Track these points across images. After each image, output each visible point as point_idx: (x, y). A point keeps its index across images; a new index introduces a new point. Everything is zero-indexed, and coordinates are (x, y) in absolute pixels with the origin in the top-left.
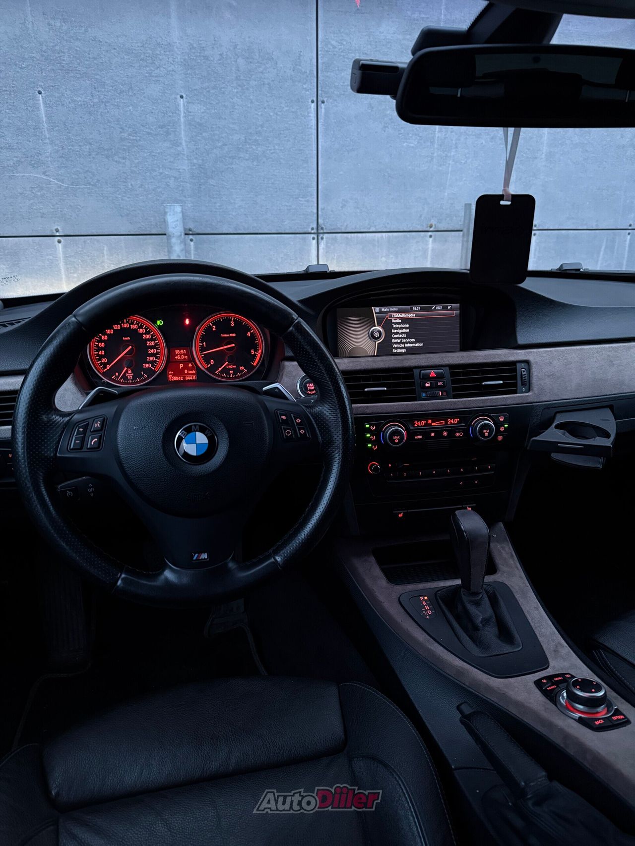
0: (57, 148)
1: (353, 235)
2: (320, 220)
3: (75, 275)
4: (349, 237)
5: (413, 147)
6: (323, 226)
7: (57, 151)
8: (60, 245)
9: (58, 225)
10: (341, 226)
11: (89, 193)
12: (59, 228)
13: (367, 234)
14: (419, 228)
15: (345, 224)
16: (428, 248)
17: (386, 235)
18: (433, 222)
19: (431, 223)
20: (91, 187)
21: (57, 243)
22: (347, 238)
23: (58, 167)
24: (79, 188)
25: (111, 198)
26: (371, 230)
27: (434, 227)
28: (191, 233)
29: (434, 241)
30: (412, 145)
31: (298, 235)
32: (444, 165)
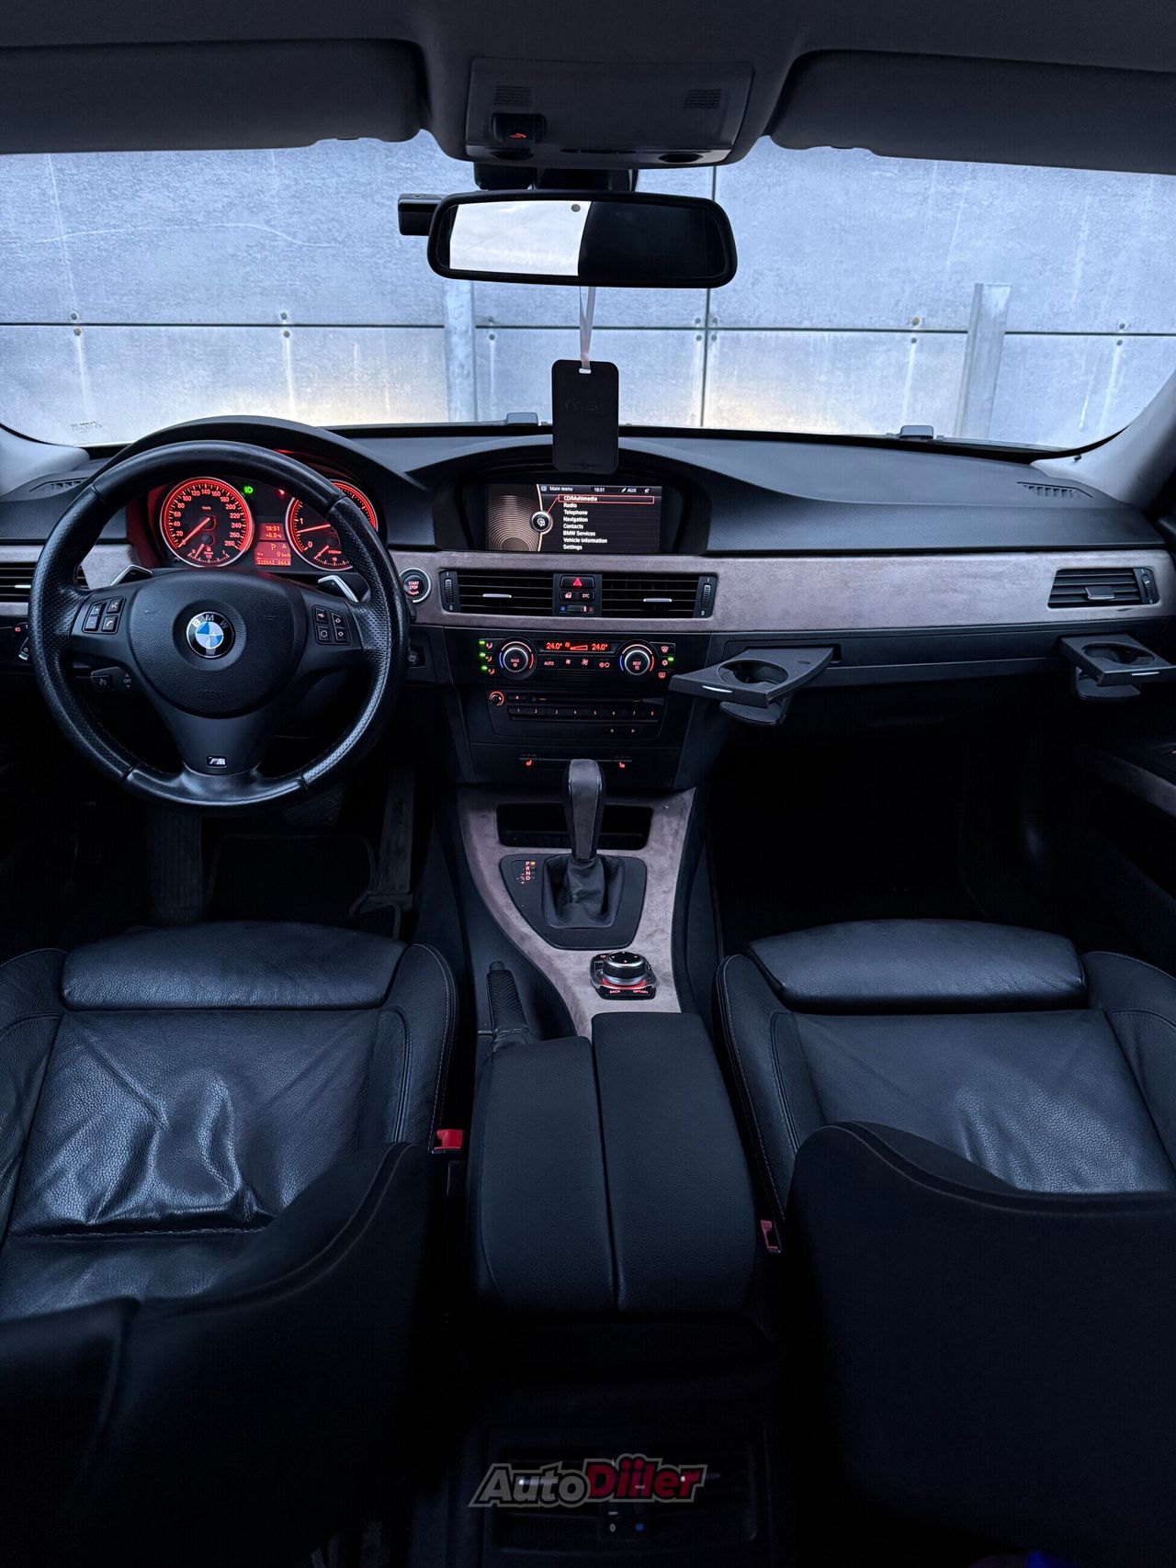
0: (287, 182)
1: (769, 333)
2: (711, 306)
3: (309, 390)
4: (763, 337)
5: (890, 178)
6: (716, 316)
7: (288, 187)
8: (288, 340)
9: (286, 308)
10: (750, 317)
11: (334, 256)
12: (287, 312)
13: (796, 333)
14: (892, 325)
15: (757, 314)
16: (908, 363)
17: (829, 336)
18: (920, 315)
19: (917, 316)
20: (337, 245)
21: (283, 337)
22: (759, 339)
23: (289, 213)
24: (319, 247)
25: (367, 265)
26: (803, 326)
27: (921, 323)
28: (491, 324)
29: (920, 350)
30: (889, 175)
31: (671, 332)
32: (946, 209)
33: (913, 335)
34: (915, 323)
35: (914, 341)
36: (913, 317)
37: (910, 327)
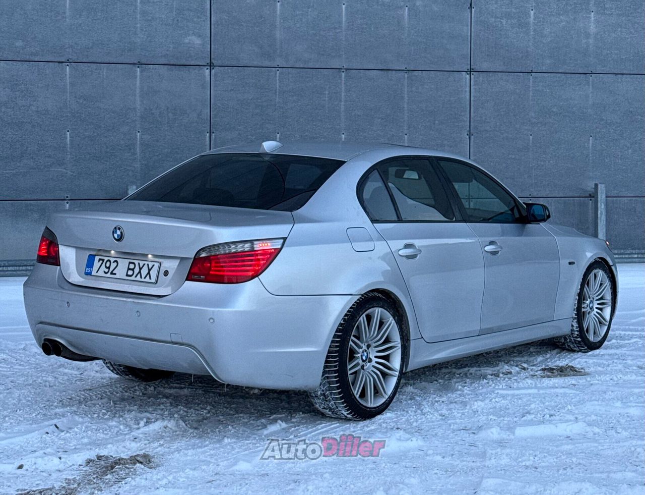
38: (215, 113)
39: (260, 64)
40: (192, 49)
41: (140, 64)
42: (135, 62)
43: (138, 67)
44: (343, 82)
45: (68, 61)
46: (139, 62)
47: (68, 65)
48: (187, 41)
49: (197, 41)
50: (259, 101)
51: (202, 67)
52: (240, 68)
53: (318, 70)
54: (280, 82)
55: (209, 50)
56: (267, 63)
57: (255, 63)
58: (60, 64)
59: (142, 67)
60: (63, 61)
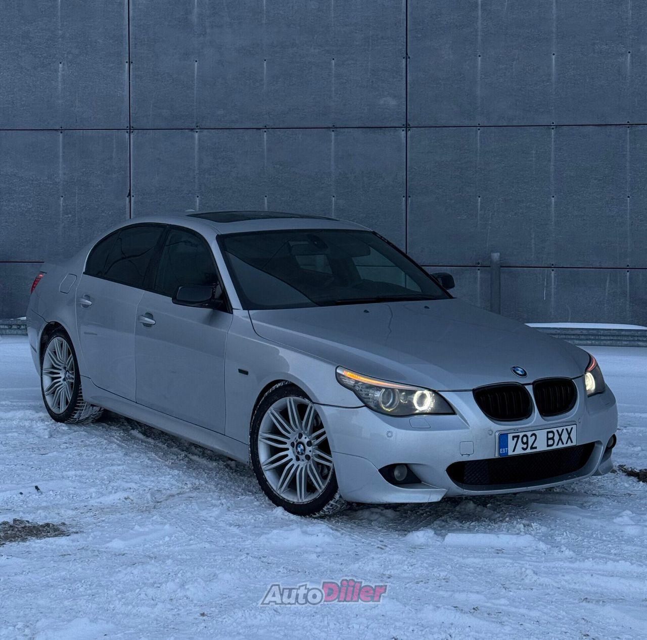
33: (478, 268)
34: (479, 264)
35: (479, 270)
36: (477, 262)
37: (477, 265)
38: (411, 176)
39: (459, 124)
40: (388, 111)
41: (334, 128)
42: (331, 125)
43: (333, 131)
44: (553, 140)
45: (265, 127)
46: (334, 126)
47: (265, 132)
48: (382, 102)
49: (393, 102)
50: (459, 162)
51: (397, 129)
52: (437, 128)
53: (523, 127)
54: (481, 142)
55: (405, 111)
56: (467, 123)
57: (454, 123)
58: (258, 131)
59: (336, 131)
60: (261, 127)
